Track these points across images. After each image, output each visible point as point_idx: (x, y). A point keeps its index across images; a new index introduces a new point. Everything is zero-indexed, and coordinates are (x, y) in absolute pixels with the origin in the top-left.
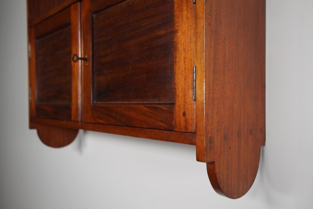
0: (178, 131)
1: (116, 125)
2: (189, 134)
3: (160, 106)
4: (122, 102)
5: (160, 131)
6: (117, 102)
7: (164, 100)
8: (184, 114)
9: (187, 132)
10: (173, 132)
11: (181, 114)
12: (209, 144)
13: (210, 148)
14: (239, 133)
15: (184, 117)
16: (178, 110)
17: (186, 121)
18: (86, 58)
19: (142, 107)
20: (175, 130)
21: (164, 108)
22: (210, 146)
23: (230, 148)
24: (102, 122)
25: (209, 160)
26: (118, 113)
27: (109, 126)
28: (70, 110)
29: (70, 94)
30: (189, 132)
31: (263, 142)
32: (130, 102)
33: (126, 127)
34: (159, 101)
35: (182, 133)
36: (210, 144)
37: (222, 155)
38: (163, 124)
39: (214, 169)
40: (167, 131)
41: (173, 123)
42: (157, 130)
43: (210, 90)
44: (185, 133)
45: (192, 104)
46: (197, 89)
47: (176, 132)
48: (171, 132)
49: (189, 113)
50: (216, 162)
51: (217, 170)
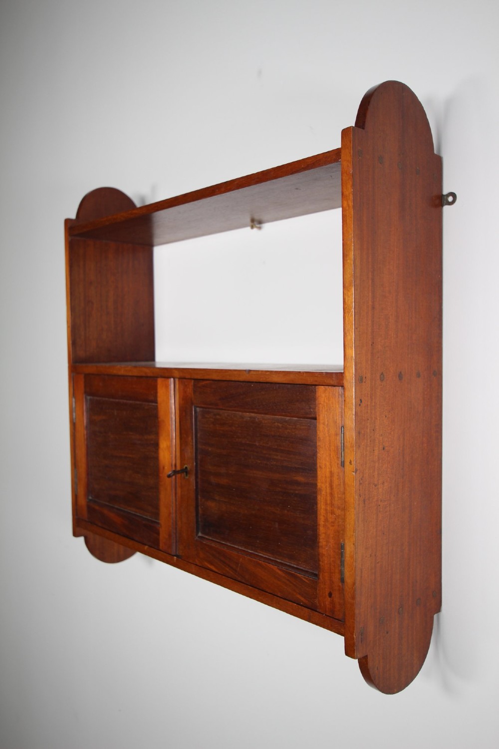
0: (322, 612)
1: (236, 580)
2: (336, 620)
3: (299, 575)
5: (300, 606)
7: (304, 566)
8: (330, 595)
9: (333, 618)
10: (316, 613)
11: (327, 594)
12: (360, 636)
13: (362, 641)
14: (401, 609)
15: (329, 599)
16: (324, 588)
17: (332, 603)
18: (186, 468)
19: (275, 568)
20: (318, 610)
21: (303, 578)
22: (361, 638)
23: (387, 633)
24: (214, 569)
25: (359, 656)
26: (239, 565)
27: (224, 577)
28: (158, 533)
29: (157, 508)
30: (337, 618)
31: (438, 608)
32: (256, 553)
33: (251, 587)
34: (298, 565)
35: (328, 617)
36: (362, 635)
37: (377, 644)
38: (302, 599)
39: (367, 664)
40: (309, 610)
41: (316, 601)
42: (295, 604)
43: (361, 572)
44: (332, 619)
45: (339, 586)
46: (346, 570)
47: (320, 614)
48: (314, 612)
49: (336, 595)
50: (368, 656)
51: (370, 664)
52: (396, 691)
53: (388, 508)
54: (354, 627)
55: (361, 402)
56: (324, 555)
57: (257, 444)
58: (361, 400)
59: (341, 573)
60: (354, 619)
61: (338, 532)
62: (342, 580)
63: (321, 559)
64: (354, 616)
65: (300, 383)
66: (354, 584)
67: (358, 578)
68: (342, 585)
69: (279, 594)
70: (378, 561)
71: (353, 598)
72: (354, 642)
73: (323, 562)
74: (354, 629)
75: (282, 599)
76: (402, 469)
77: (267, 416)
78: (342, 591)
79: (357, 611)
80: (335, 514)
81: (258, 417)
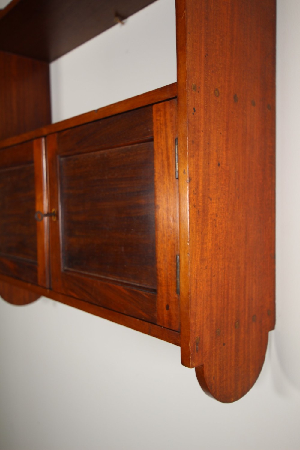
0: (161, 325)
2: (173, 332)
3: (141, 292)
4: (97, 275)
5: (142, 321)
6: (92, 274)
7: (146, 284)
8: (168, 307)
9: (171, 329)
10: (156, 326)
11: (165, 307)
12: (195, 346)
13: (197, 351)
14: (237, 323)
15: (167, 311)
16: (162, 301)
17: (170, 315)
18: (54, 212)
19: (121, 288)
20: (157, 323)
21: (145, 295)
22: (197, 348)
23: (224, 345)
24: (74, 295)
25: (195, 365)
26: (94, 289)
27: (82, 302)
28: (36, 271)
29: (35, 250)
30: (173, 329)
32: (107, 278)
33: (102, 309)
34: (141, 284)
35: (166, 329)
36: (197, 345)
37: (214, 355)
38: (144, 314)
39: (203, 373)
40: (150, 324)
41: (156, 315)
42: (138, 320)
43: (197, 283)
44: (169, 330)
45: (175, 298)
46: (181, 281)
47: (159, 327)
48: (153, 325)
49: (173, 307)
50: (205, 366)
51: (206, 374)
52: (233, 400)
53: (224, 224)
54: (189, 337)
55: (195, 111)
56: (162, 269)
57: (106, 177)
58: (194, 109)
59: (177, 284)
60: (189, 329)
61: (174, 245)
62: (178, 292)
63: (159, 274)
64: (189, 326)
65: (139, 106)
66: (189, 294)
67: (193, 289)
68: (178, 296)
69: (125, 312)
70: (214, 275)
71: (188, 307)
72: (189, 351)
73: (161, 276)
74: (189, 339)
75: (127, 317)
76: (238, 190)
77: (114, 150)
78: (178, 302)
79: (192, 321)
80: (170, 228)
81: (105, 152)
